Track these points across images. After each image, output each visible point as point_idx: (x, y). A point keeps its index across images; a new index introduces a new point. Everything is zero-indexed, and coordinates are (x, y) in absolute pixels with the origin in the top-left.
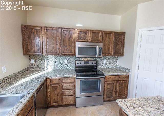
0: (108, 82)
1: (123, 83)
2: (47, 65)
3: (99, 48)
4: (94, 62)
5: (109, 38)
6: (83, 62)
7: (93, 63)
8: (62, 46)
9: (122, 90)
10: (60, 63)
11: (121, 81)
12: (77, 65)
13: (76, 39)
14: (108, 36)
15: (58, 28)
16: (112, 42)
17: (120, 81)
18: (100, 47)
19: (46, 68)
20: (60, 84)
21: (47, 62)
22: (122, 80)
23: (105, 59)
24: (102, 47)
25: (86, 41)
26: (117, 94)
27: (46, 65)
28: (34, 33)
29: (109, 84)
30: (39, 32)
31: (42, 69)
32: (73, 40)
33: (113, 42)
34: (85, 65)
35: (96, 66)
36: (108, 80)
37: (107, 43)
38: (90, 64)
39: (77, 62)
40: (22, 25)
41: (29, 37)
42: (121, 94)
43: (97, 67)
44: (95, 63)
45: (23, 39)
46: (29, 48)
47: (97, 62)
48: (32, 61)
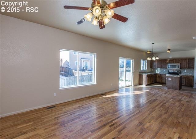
1: (190, 79)
5: (185, 61)
6: (172, 71)
10: (162, 71)
12: (169, 72)
13: (168, 63)
15: (161, 60)
17: (188, 78)
20: (161, 76)
24: (179, 65)
25: (172, 63)
26: (187, 83)
27: (157, 71)
32: (166, 63)
33: (187, 62)
37: (183, 63)
47: (180, 71)
48: (152, 70)
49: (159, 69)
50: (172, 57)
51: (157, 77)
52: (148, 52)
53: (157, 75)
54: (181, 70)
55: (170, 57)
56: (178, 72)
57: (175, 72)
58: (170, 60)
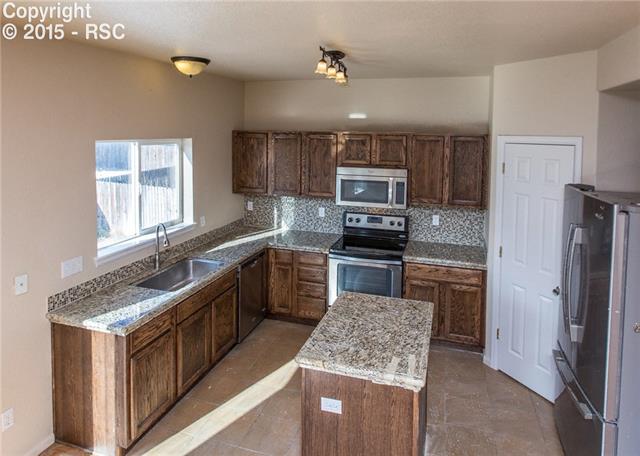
0: (415, 282)
1: (464, 292)
2: (279, 217)
3: (398, 183)
4: (396, 220)
5: (432, 153)
6: (364, 218)
7: (392, 224)
8: (307, 174)
9: (461, 314)
10: (308, 214)
11: (458, 287)
12: (348, 224)
13: (339, 159)
14: (427, 148)
15: (300, 134)
16: (443, 164)
17: (453, 286)
18: (400, 180)
19: (276, 226)
20: (295, 266)
21: (280, 210)
22: (459, 281)
23: (436, 214)
24: (405, 180)
25: (365, 162)
26: (447, 322)
27: (276, 216)
28: (252, 147)
29: (418, 286)
30: (262, 144)
31: (268, 226)
32: (331, 160)
33: (446, 163)
34: (371, 226)
35: (406, 232)
36: (413, 274)
37: (426, 167)
38: (386, 224)
39: (349, 216)
40: (233, 132)
41: (244, 156)
42: (461, 328)
43: (407, 237)
44: (399, 224)
45: (234, 159)
46: (243, 179)
47: (407, 220)
48: (250, 206)
49: (288, 204)
50: (362, 116)
51: (273, 269)
52: (183, 66)
53: (272, 260)
54: (413, 212)
55: (353, 116)
56: (395, 228)
57: (378, 226)
58: (348, 144)
